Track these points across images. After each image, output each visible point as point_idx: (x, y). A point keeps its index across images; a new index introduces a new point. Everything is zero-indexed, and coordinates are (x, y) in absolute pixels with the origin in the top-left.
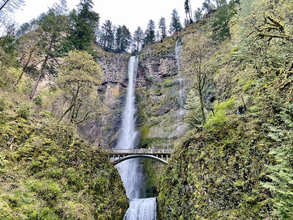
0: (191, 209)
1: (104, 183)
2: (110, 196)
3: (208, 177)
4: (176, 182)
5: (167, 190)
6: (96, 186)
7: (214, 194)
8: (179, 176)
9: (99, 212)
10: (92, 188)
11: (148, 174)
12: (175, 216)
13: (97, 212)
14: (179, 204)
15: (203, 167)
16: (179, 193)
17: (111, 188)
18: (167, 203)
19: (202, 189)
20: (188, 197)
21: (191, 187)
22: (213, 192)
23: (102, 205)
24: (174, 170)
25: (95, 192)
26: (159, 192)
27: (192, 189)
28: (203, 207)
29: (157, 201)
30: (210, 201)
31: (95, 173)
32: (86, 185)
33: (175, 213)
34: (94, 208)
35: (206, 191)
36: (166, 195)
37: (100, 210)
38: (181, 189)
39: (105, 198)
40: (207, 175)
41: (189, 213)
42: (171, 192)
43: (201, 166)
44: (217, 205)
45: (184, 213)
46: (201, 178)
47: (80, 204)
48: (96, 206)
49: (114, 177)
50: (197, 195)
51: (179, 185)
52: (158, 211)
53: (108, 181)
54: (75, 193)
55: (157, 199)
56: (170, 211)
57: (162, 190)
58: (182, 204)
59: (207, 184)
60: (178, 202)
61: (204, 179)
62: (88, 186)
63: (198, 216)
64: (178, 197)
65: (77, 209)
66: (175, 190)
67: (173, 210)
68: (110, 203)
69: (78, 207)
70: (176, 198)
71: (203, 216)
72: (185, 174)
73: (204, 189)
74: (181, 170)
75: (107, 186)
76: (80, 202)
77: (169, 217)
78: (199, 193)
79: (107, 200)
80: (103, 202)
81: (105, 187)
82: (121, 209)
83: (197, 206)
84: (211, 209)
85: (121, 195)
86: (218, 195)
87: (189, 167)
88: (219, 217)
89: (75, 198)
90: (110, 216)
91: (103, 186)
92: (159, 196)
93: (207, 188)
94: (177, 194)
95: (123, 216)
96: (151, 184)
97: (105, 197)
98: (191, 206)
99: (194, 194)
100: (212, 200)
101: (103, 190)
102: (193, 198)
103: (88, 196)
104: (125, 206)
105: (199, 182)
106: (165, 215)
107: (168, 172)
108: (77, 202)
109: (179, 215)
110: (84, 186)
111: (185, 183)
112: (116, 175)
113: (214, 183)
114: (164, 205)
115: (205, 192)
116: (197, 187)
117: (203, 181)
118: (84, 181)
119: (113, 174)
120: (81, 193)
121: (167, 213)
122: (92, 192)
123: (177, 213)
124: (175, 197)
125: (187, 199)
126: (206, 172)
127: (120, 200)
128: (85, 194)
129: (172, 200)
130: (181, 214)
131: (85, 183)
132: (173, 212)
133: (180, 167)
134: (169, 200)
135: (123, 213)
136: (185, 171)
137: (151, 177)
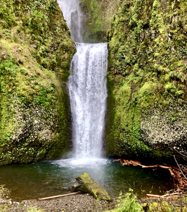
0: (149, 57)
1: (42, 19)
2: (52, 38)
3: (176, 20)
4: (134, 25)
5: (121, 35)
6: (32, 23)
7: (179, 42)
8: (139, 18)
9: (41, 55)
10: (27, 25)
11: (92, 16)
12: (128, 64)
13: (39, 55)
14: (135, 52)
15: (173, 6)
16: (136, 39)
17: (52, 27)
18: (120, 50)
19: (166, 34)
20: (147, 44)
21: (153, 32)
22: (178, 39)
23: (43, 47)
24: (132, 9)
25: (32, 30)
26: (111, 37)
27: (154, 35)
28: (163, 55)
29: (108, 47)
30: (173, 49)
31: (28, 4)
32: (18, 20)
33: (129, 61)
34: (34, 50)
35: (171, 38)
36: (120, 40)
37: (42, 53)
38: (139, 34)
39: (46, 40)
40: (176, 17)
41: (145, 62)
42: (126, 37)
43: (170, 4)
44: (179, 54)
45: (140, 61)
46: (168, 21)
47: (16, 44)
48: (36, 48)
49: (54, 13)
50: (160, 42)
51: (138, 29)
52: (109, 58)
53: (46, 17)
54: (6, 30)
55: (108, 45)
56: (124, 58)
57: (116, 34)
58: (139, 51)
59: (174, 29)
60: (134, 49)
61: (171, 22)
62: (21, 22)
63: (156, 65)
64: (134, 44)
65: (15, 50)
66: (132, 35)
67: (127, 58)
68: (52, 46)
69: (15, 47)
70: (132, 45)
71: (162, 64)
72: (148, 14)
73: (169, 35)
74: (142, 9)
75: (46, 24)
76: (16, 41)
77: (121, 65)
78: (162, 39)
79: (49, 42)
80: (43, 44)
81: (44, 25)
82: (66, 54)
83: (156, 54)
84: (172, 58)
85: (65, 38)
86: (184, 43)
87: (154, 5)
88: (179, 67)
89: (8, 37)
90: (54, 60)
91: (41, 24)
92: (112, 41)
93: (172, 34)
94: (132, 40)
95: (70, 61)
97: (45, 38)
98: (149, 54)
99: (156, 40)
100: (175, 48)
101: (42, 29)
102: (154, 45)
103: (24, 35)
104: (71, 51)
105: (164, 26)
106: (118, 63)
107: (125, 11)
108: (12, 42)
109: (134, 64)
110: (16, 22)
111: (146, 26)
112: (55, 9)
113: (182, 27)
114: (116, 51)
115: (169, 39)
116: (161, 32)
117: (169, 25)
118: (14, 14)
119: (52, 8)
120: (14, 30)
121: (120, 61)
122: (28, 30)
123: (131, 61)
124: (131, 43)
125: (144, 46)
126: (175, 13)
127: (65, 43)
128: (19, 32)
129: (127, 46)
130: (136, 62)
131: (17, 18)
132: (127, 59)
133: (142, 5)
134: (123, 47)
135: (70, 59)
136: (147, 10)
137: (95, 19)
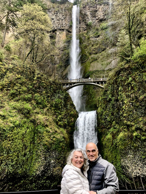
0: (121, 117)
1: (60, 102)
2: (65, 111)
3: (133, 96)
4: (110, 100)
5: (103, 106)
6: (55, 105)
7: (137, 107)
8: (112, 96)
9: (59, 120)
10: (52, 106)
11: (91, 96)
12: (109, 122)
13: (57, 120)
14: (112, 114)
15: (130, 89)
17: (65, 106)
18: (104, 113)
19: (129, 103)
20: (119, 110)
21: (121, 103)
22: (137, 105)
23: (60, 116)
24: (108, 92)
25: (55, 108)
26: (98, 107)
27: (122, 104)
28: (129, 115)
29: (97, 113)
30: (134, 111)
31: (54, 97)
32: (48, 104)
33: (110, 120)
34: (55, 118)
35: (132, 105)
36: (103, 109)
37: (59, 119)
38: (114, 104)
39: (62, 112)
40: (133, 94)
41: (119, 120)
42: (107, 107)
43: (129, 88)
44: (139, 114)
45: (116, 119)
46: (128, 96)
47: (46, 116)
48: (56, 117)
49: (67, 99)
50: (125, 108)
51: (113, 102)
52: (98, 119)
53: (63, 101)
54: (42, 110)
55: (97, 112)
56: (107, 118)
57: (101, 106)
58: (115, 114)
59: (133, 100)
60: (112, 113)
61: (130, 97)
62: (50, 105)
63: (125, 121)
64: (112, 110)
65: (45, 119)
66: (110, 105)
67: (108, 118)
68: (65, 115)
69: (45, 118)
70: (110, 111)
71: (129, 121)
72: (117, 94)
73: (131, 103)
74: (114, 92)
75: (63, 104)
76: (46, 115)
77: (105, 122)
78: (127, 106)
79: (63, 113)
80: (61, 114)
81: (61, 105)
82: (73, 119)
83: (125, 115)
84: (135, 116)
85: (72, 110)
86: (141, 107)
87: (119, 89)
88: (141, 121)
89: (42, 113)
90: (66, 122)
91: (60, 105)
92: (98, 109)
93: (132, 103)
94: (111, 108)
95: (75, 123)
96: (93, 102)
97: (62, 111)
98: (121, 115)
99: (123, 107)
100: (136, 110)
101: (60, 107)
102: (122, 110)
103: (50, 111)
104: (76, 116)
105: (127, 99)
106: (103, 121)
107: (104, 94)
108: (44, 115)
109: (113, 121)
110: (47, 105)
111: (117, 100)
112: (68, 97)
113: (138, 99)
114: (102, 115)
115: (131, 106)
116: (125, 103)
117: (130, 99)
118: (46, 102)
119: (66, 97)
120: (46, 109)
121: (104, 120)
122: (53, 108)
123: (111, 120)
124: (110, 110)
125: (118, 111)
126: (132, 92)
127: (72, 113)
128: (48, 110)
129: (108, 112)
130: (114, 120)
131: (48, 103)
132: (108, 119)
133: (113, 90)
134: (105, 112)
135: (75, 121)
136: (116, 92)
137: (93, 98)
